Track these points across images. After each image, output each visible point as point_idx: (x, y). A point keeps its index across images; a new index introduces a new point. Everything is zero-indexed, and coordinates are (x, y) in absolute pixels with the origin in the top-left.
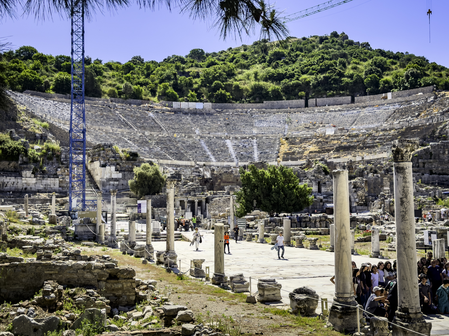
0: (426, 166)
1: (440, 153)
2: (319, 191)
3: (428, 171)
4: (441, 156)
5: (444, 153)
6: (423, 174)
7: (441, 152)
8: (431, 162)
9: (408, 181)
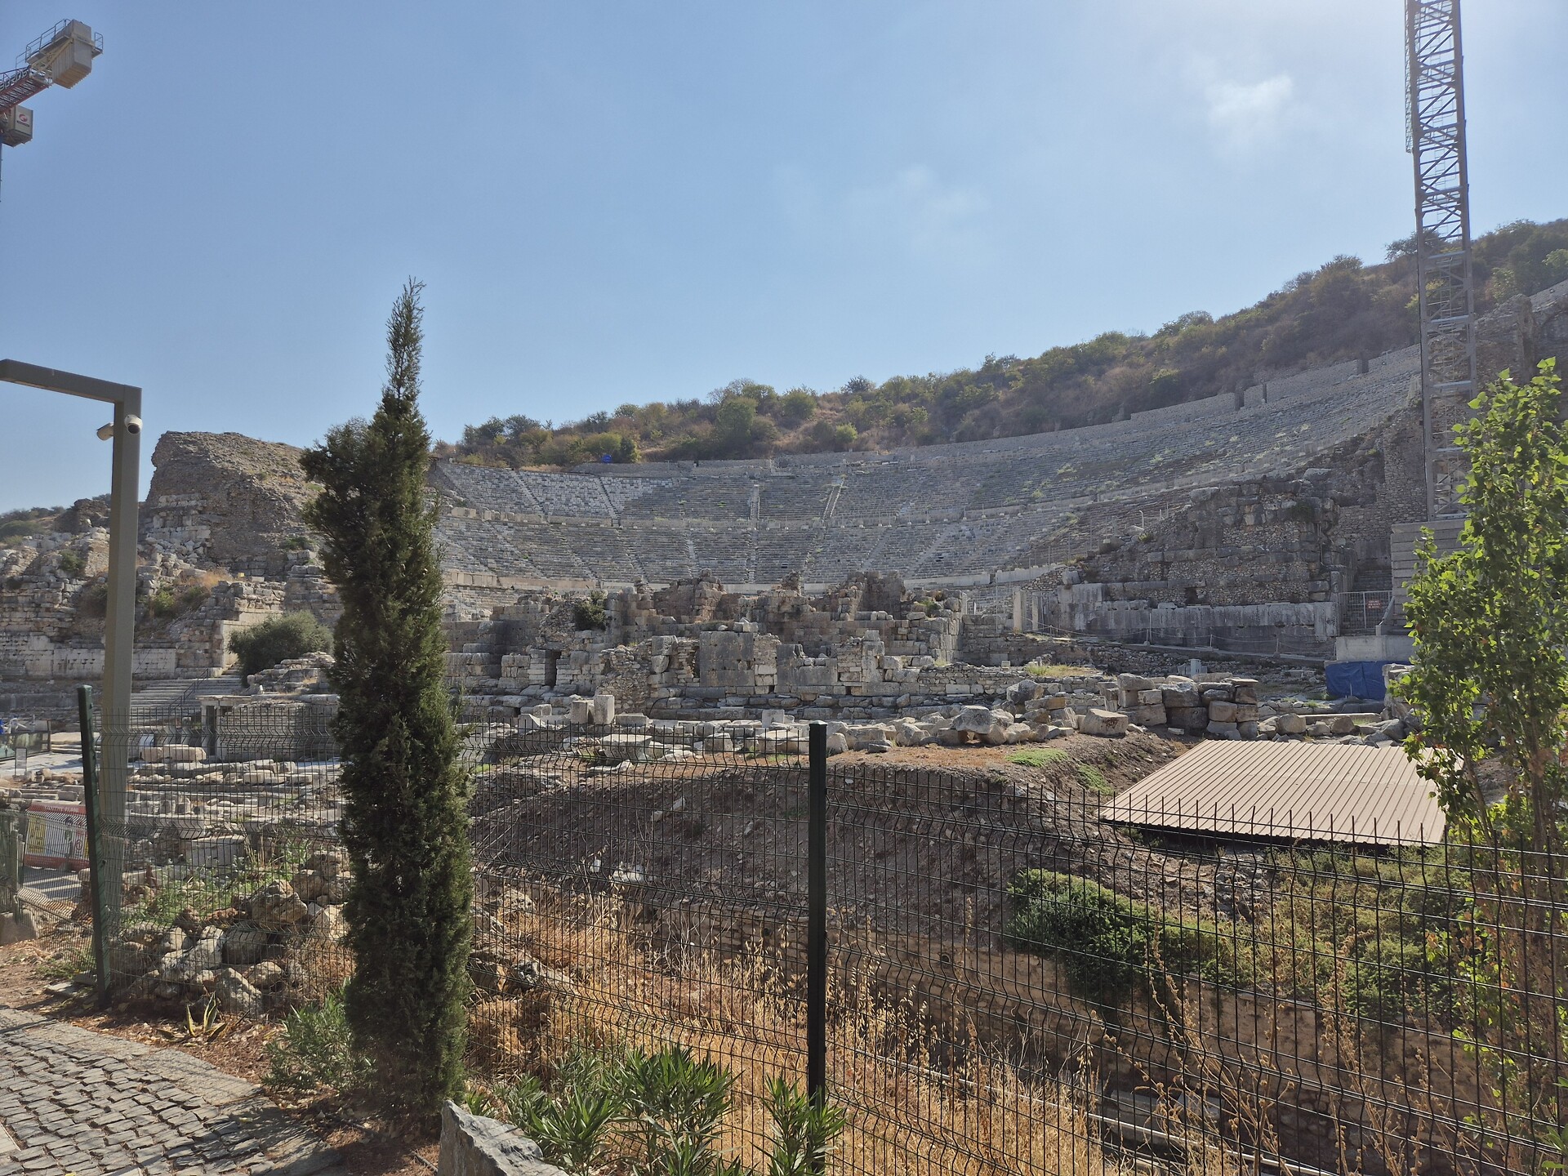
0: (1173, 574)
1: (1225, 525)
3: (1179, 596)
4: (1230, 534)
5: (1239, 523)
6: (1153, 605)
7: (1228, 520)
8: (1188, 560)
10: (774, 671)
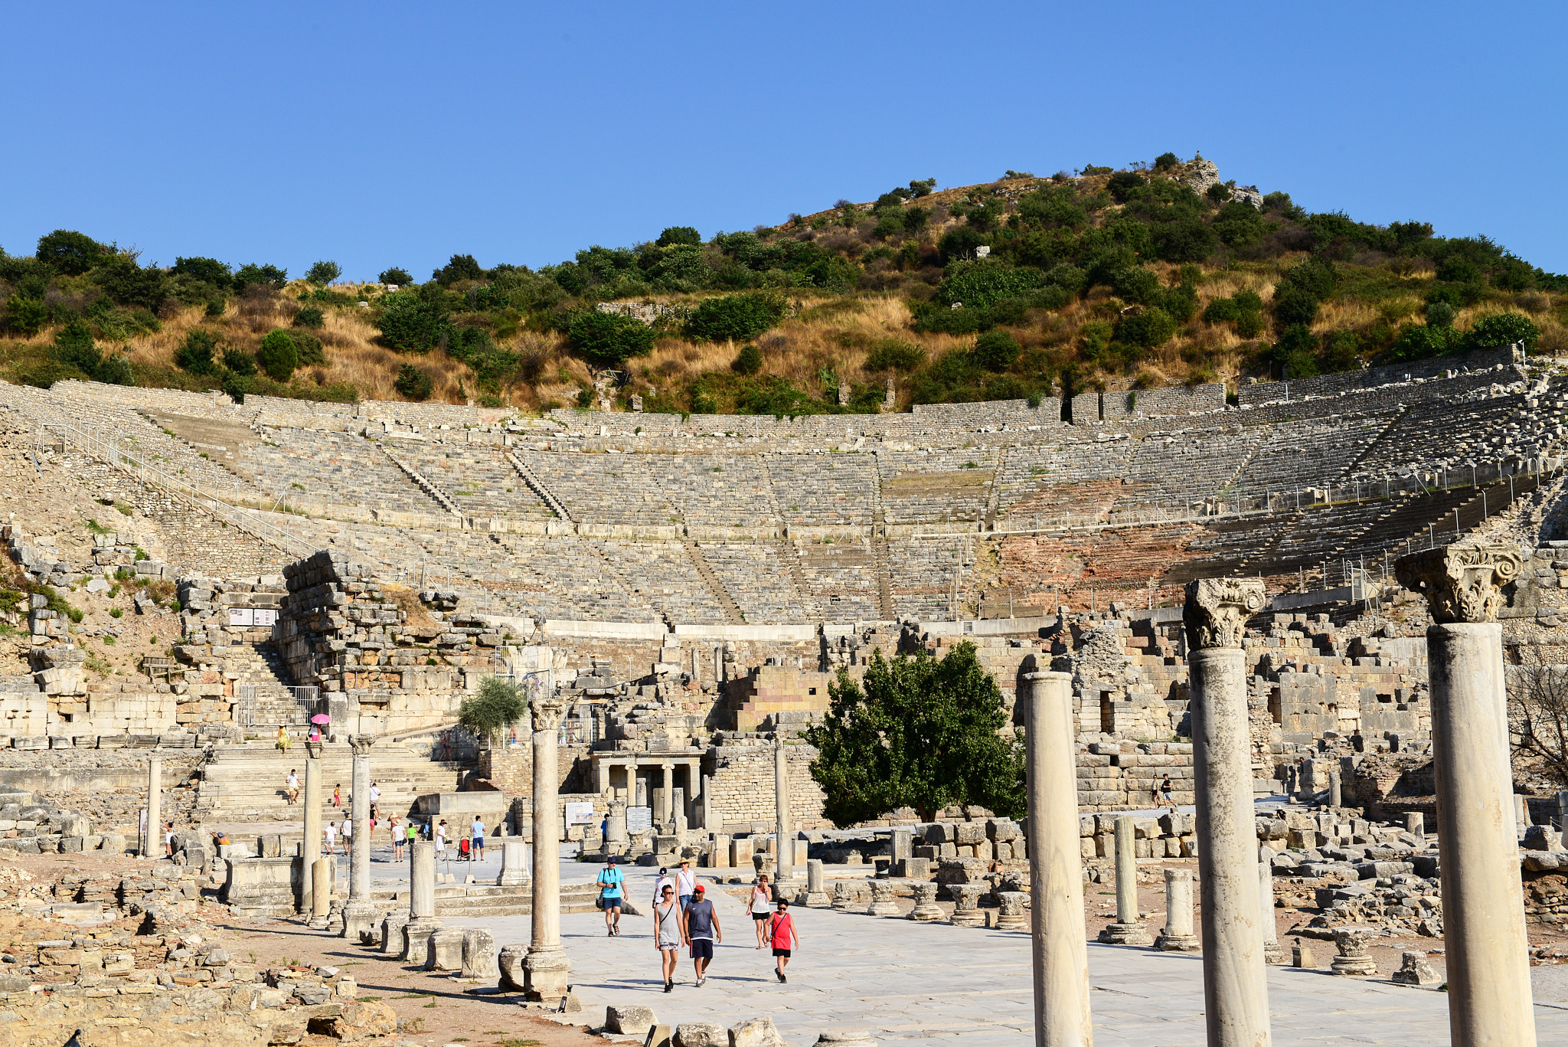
2: (1107, 726)
9: (1230, 709)
10: (1357, 715)
